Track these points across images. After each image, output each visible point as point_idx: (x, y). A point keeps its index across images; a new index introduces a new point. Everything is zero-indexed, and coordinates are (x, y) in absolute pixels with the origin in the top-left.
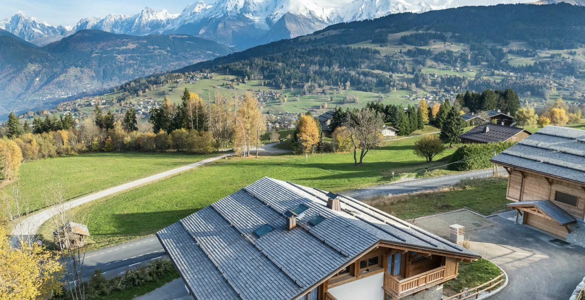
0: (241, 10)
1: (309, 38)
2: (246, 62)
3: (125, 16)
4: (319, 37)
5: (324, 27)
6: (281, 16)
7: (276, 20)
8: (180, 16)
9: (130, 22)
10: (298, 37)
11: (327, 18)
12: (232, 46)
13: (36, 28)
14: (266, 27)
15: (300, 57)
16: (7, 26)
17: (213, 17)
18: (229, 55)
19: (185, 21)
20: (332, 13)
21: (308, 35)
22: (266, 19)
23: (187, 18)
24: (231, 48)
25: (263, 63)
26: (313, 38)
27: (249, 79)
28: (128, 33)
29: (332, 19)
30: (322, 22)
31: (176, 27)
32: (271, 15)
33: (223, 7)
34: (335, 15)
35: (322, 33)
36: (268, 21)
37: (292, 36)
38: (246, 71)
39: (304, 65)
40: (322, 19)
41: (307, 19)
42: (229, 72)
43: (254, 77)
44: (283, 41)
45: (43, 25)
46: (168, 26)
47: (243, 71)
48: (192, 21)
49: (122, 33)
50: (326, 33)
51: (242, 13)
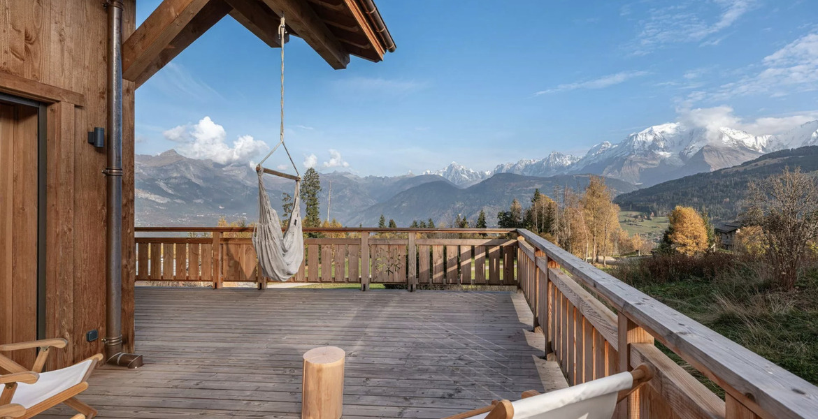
0: (649, 146)
1: (735, 169)
2: (653, 197)
3: (534, 161)
4: (749, 168)
5: (756, 157)
6: (698, 150)
7: (692, 154)
8: (585, 158)
9: (539, 165)
10: (721, 170)
11: (763, 147)
12: (639, 184)
13: (464, 174)
14: (680, 163)
15: (722, 191)
16: (444, 173)
17: (618, 156)
18: (634, 192)
19: (590, 161)
20: (770, 141)
21: (734, 167)
22: (680, 154)
23: (592, 159)
24: (637, 186)
25: (673, 198)
26: (741, 169)
27: (655, 215)
28: (536, 175)
29: (770, 148)
30: (756, 152)
31: (581, 167)
32: (685, 149)
33: (630, 146)
34: (775, 143)
35: (754, 164)
36: (682, 156)
37: (713, 170)
38: (652, 207)
39: (728, 200)
40: (755, 148)
41: (733, 150)
42: (633, 207)
43: (662, 213)
44: (700, 175)
45: (469, 171)
46: (573, 167)
47: (648, 207)
48: (596, 162)
49: (531, 175)
50: (760, 163)
51: (650, 150)
